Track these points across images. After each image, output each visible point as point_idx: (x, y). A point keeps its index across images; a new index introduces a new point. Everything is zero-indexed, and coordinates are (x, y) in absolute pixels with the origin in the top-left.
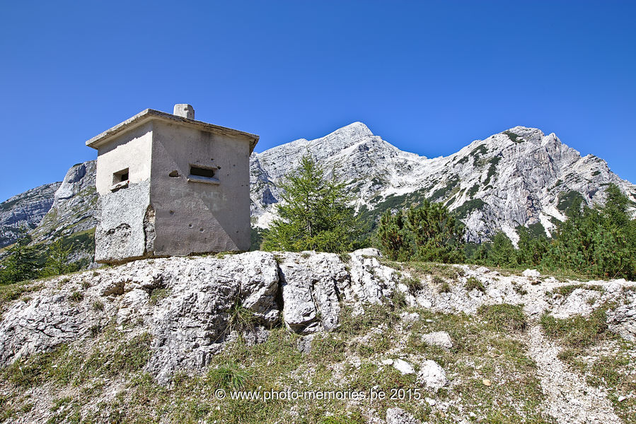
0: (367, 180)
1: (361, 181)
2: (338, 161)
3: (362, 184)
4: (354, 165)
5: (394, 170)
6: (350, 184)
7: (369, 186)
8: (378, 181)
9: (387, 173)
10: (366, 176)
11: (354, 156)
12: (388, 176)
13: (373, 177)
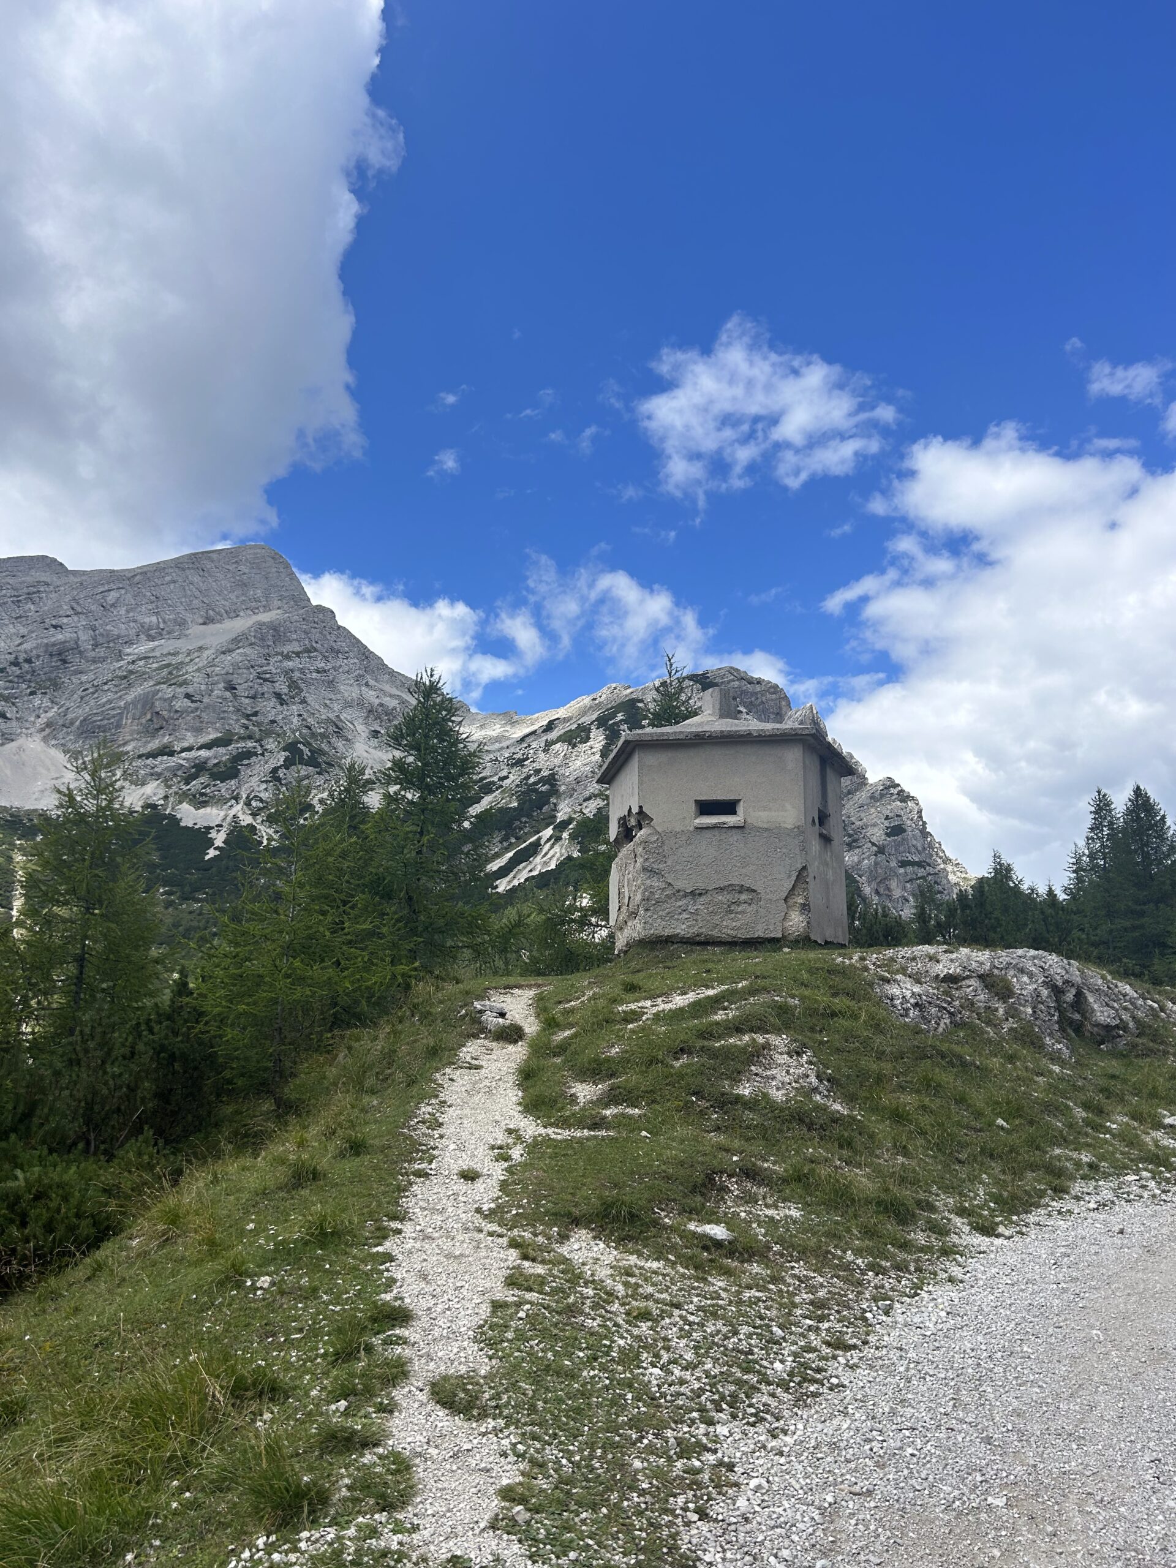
0: (271, 744)
1: (250, 744)
2: (174, 660)
3: (249, 754)
4: (231, 688)
5: (360, 728)
6: (208, 746)
7: (273, 763)
8: (306, 751)
9: (339, 731)
10: (268, 734)
11: (236, 656)
12: (340, 744)
13: (290, 737)
